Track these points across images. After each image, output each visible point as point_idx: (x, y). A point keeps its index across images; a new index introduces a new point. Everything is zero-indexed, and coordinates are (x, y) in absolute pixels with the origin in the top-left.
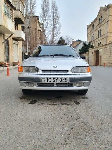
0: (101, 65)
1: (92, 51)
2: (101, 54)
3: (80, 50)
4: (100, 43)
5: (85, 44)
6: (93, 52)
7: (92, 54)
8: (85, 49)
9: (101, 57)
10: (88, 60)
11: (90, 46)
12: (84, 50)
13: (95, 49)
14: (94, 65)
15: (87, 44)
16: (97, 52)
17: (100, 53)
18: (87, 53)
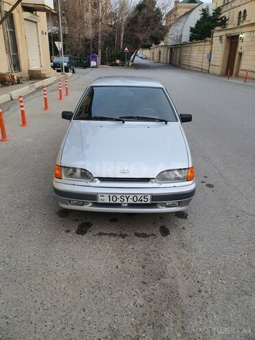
0: (237, 76)
1: (221, 37)
2: (241, 46)
3: (192, 29)
4: (245, 11)
5: (205, 12)
6: (224, 38)
7: (220, 45)
8: (205, 27)
9: (241, 54)
10: (210, 60)
11: (219, 19)
12: (202, 30)
13: (228, 32)
14: (221, 75)
15: (211, 13)
16: (233, 41)
17: (240, 44)
18: (208, 39)
